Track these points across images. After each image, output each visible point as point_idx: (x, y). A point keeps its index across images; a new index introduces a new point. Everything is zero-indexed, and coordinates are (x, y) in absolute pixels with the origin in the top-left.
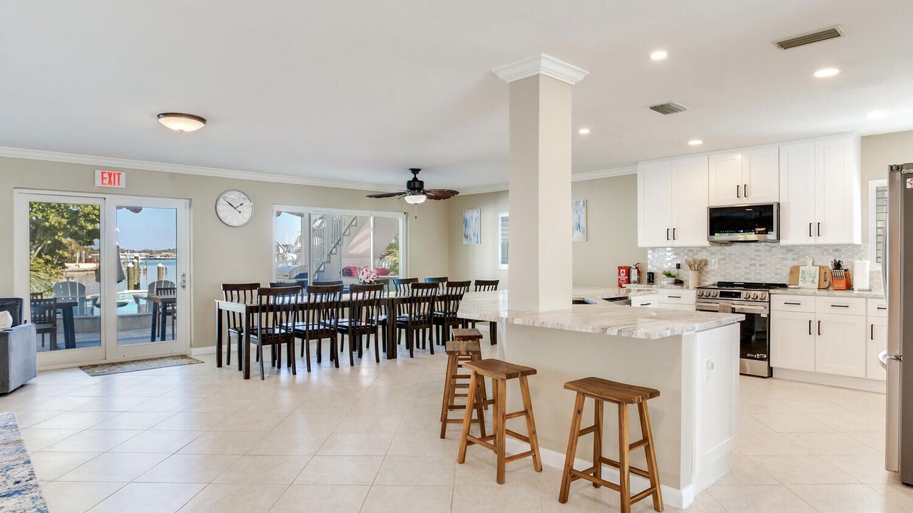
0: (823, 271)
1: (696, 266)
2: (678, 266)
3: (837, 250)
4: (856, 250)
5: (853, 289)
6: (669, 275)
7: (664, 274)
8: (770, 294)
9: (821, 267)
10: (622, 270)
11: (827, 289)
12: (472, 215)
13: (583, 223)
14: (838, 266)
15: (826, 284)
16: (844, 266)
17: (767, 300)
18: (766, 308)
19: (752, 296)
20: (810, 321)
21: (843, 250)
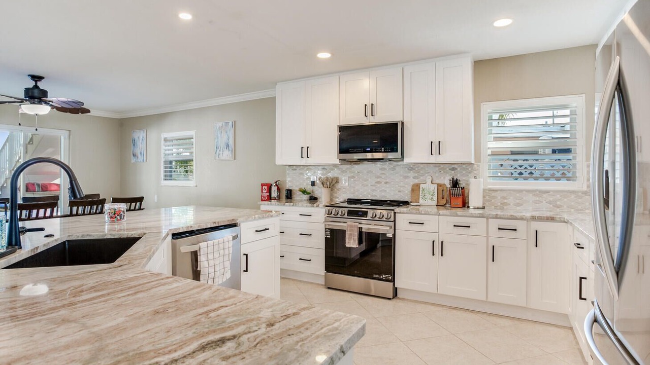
0: (441, 188)
1: (328, 184)
2: (313, 184)
3: (453, 169)
4: (470, 169)
5: (468, 207)
6: (304, 192)
7: (300, 191)
8: (395, 213)
9: (439, 185)
10: (264, 187)
11: (444, 206)
12: (139, 135)
13: (231, 142)
14: (455, 184)
15: (444, 202)
16: (462, 184)
17: (392, 219)
18: (391, 227)
19: (378, 216)
20: (433, 242)
21: (459, 169)
